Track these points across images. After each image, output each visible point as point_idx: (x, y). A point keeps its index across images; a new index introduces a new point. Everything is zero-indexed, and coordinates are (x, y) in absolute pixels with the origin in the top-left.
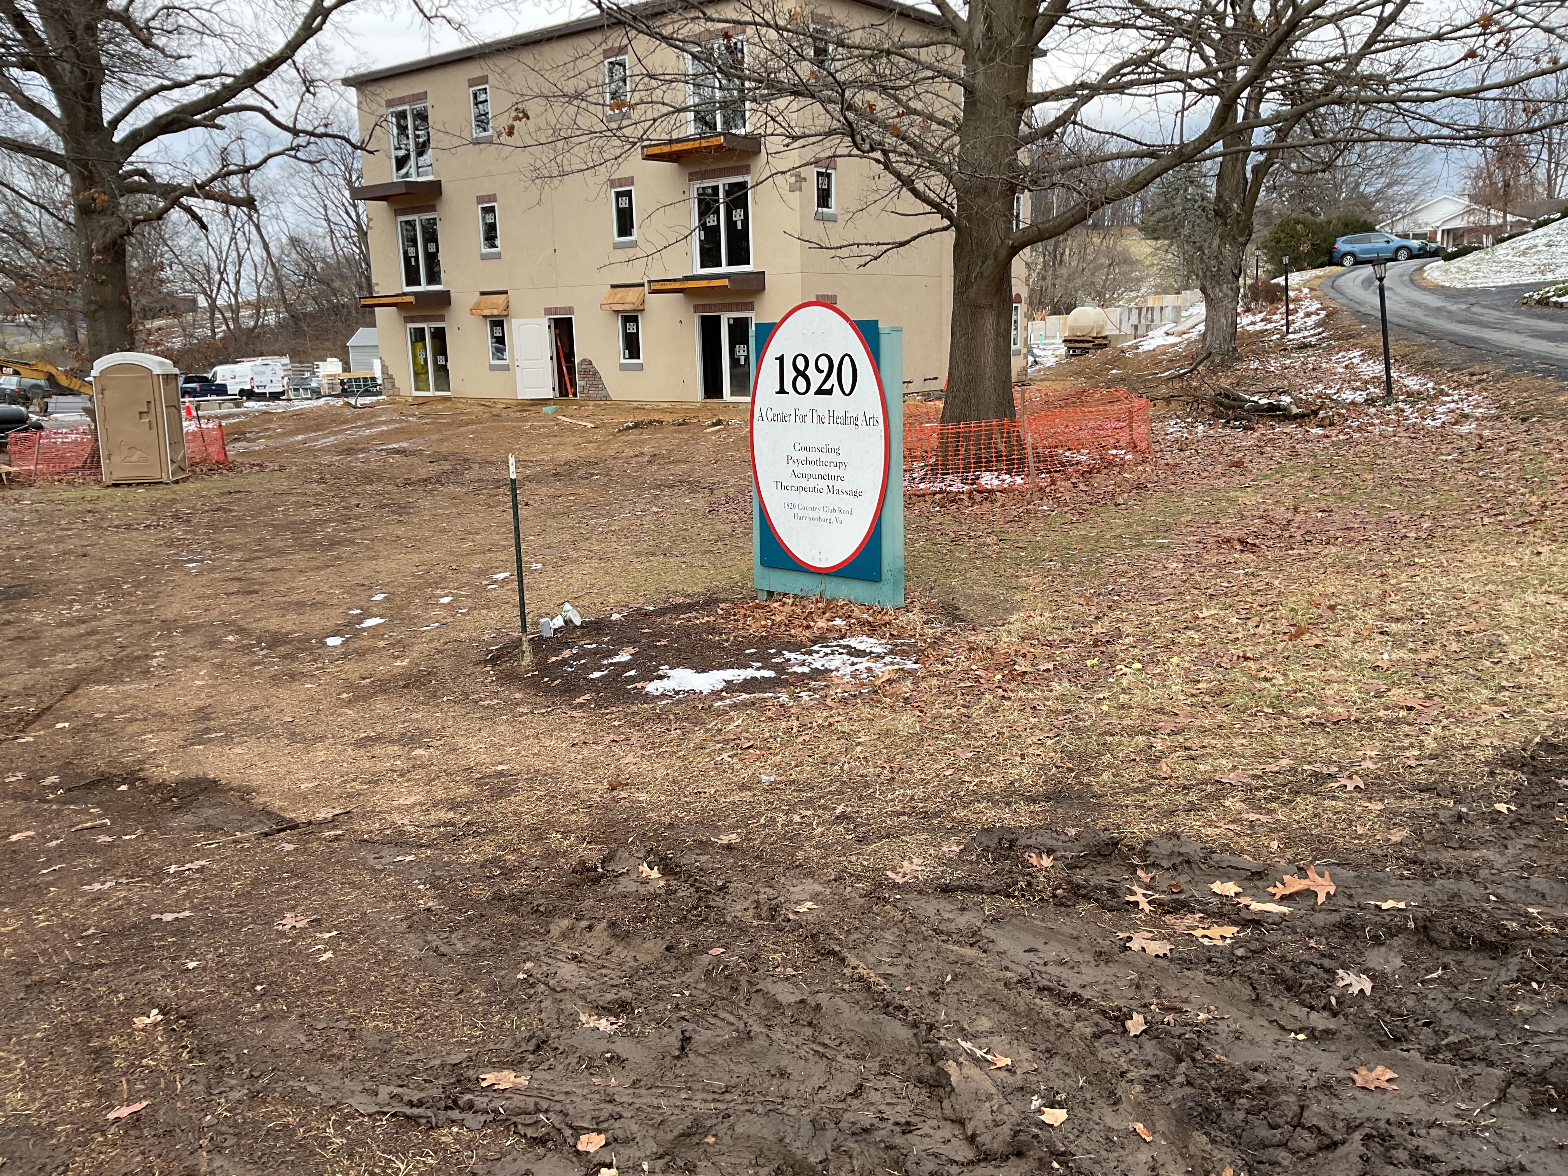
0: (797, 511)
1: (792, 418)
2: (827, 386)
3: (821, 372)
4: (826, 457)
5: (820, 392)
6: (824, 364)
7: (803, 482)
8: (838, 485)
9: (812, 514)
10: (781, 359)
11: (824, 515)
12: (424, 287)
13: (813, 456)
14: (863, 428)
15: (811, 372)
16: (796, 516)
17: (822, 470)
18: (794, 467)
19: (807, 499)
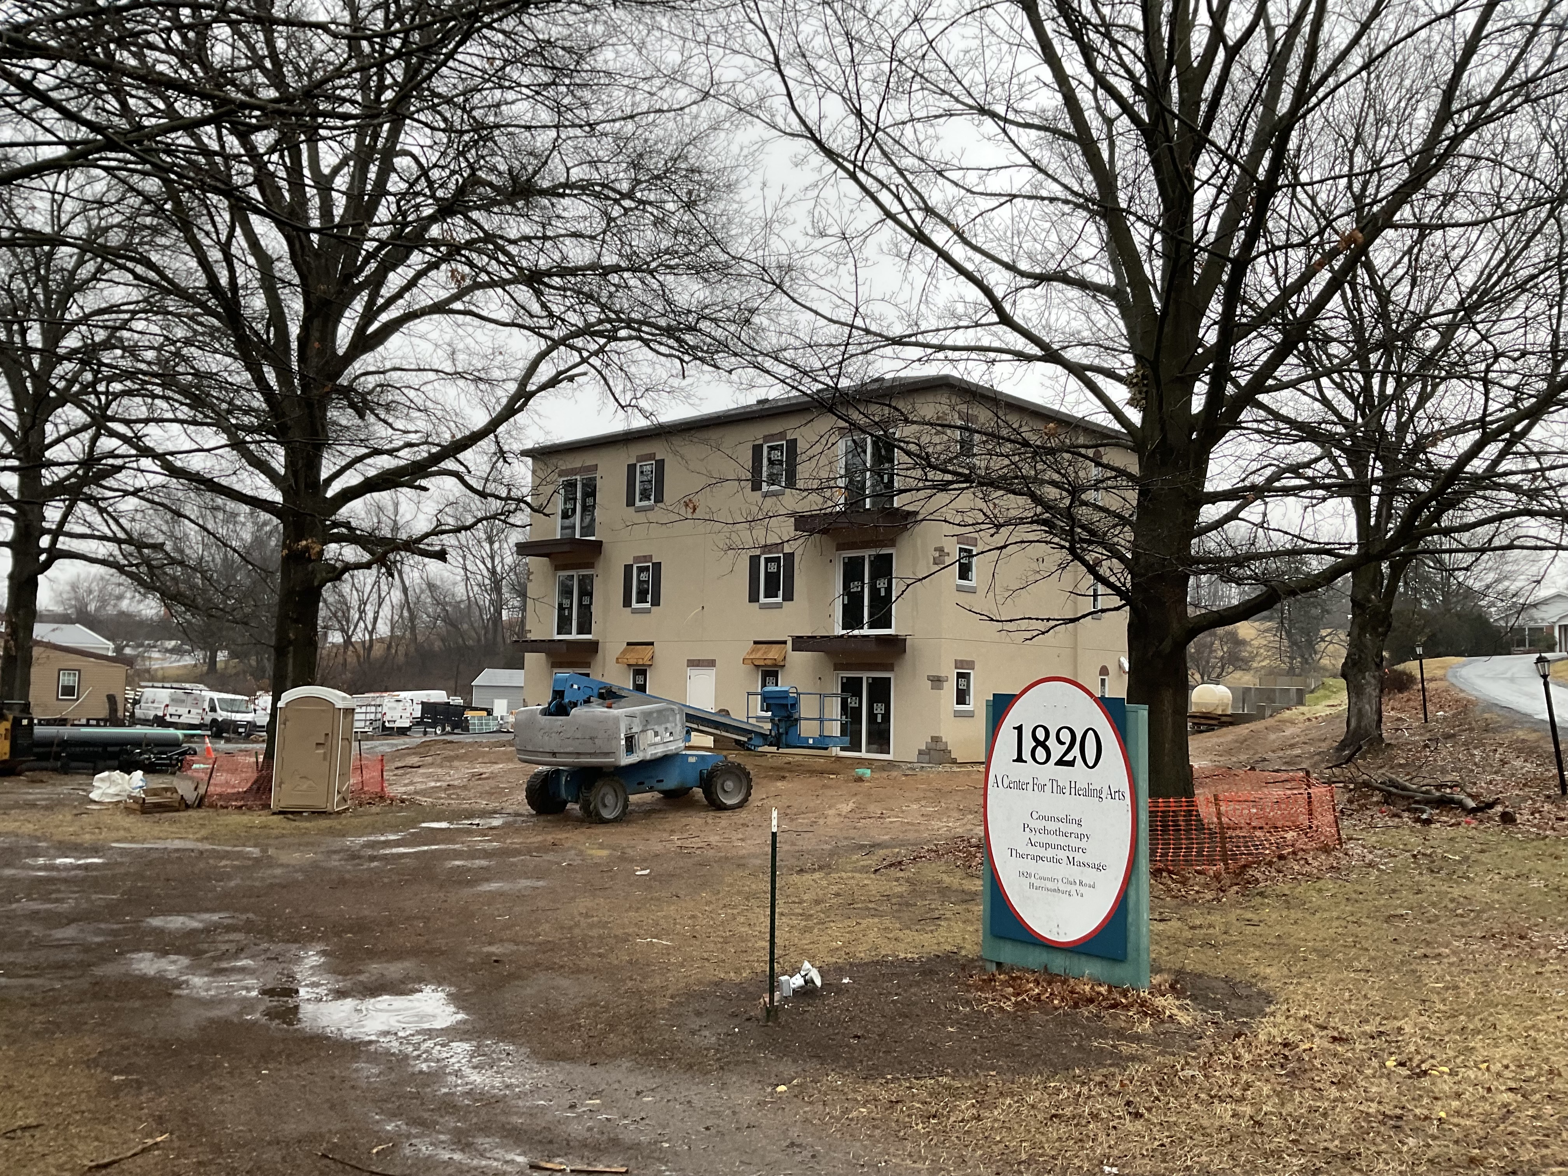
0: (1033, 880)
1: (1030, 787)
2: (1068, 758)
3: (1062, 743)
4: (1064, 827)
5: (1061, 762)
6: (1066, 736)
7: (1041, 852)
8: (1079, 857)
9: (1050, 885)
10: (1019, 729)
11: (1062, 887)
12: (574, 636)
13: (1052, 826)
14: (1108, 802)
15: (1052, 743)
16: (1032, 886)
17: (1062, 841)
18: (1032, 835)
19: (1045, 869)
